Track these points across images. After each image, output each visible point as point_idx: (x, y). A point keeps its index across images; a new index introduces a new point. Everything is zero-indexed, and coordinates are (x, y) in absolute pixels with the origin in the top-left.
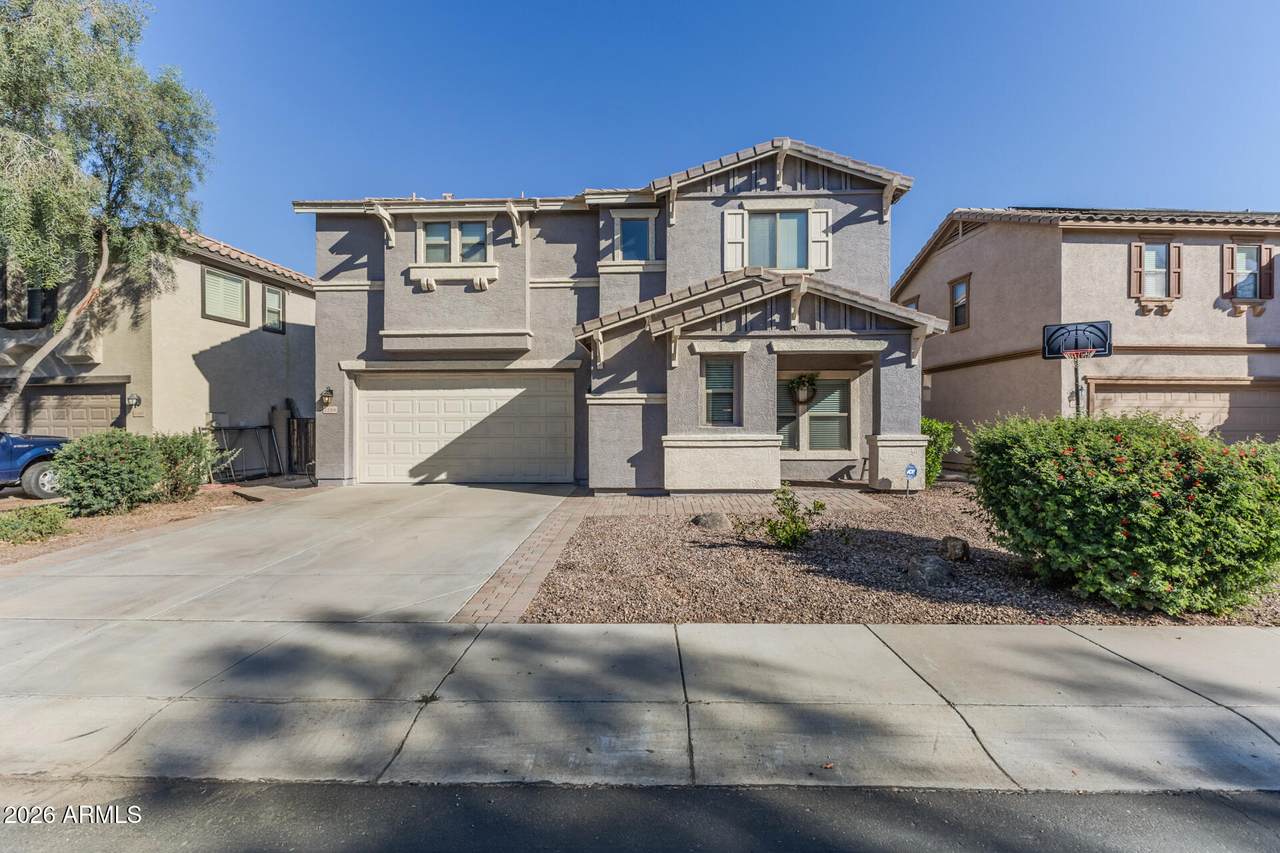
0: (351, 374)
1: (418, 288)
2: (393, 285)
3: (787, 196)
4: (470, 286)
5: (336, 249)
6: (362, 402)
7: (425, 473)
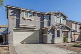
0: (13, 29)
1: (24, 19)
2: (21, 19)
3: (60, 16)
4: (31, 20)
5: (12, 12)
6: (14, 33)
7: (22, 42)
